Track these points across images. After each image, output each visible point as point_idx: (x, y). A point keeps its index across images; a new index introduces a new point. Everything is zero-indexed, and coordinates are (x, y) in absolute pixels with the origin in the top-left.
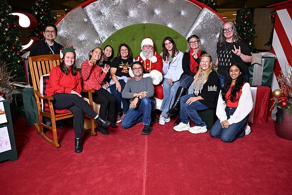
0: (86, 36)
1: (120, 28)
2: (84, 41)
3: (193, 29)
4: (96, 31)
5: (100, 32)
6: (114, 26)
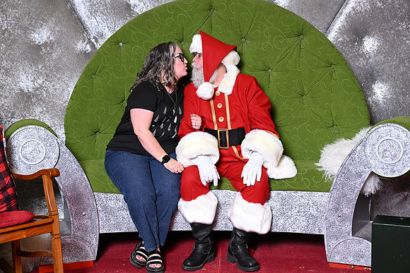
0: (52, 31)
2: (45, 44)
5: (92, 20)
6: (129, 5)
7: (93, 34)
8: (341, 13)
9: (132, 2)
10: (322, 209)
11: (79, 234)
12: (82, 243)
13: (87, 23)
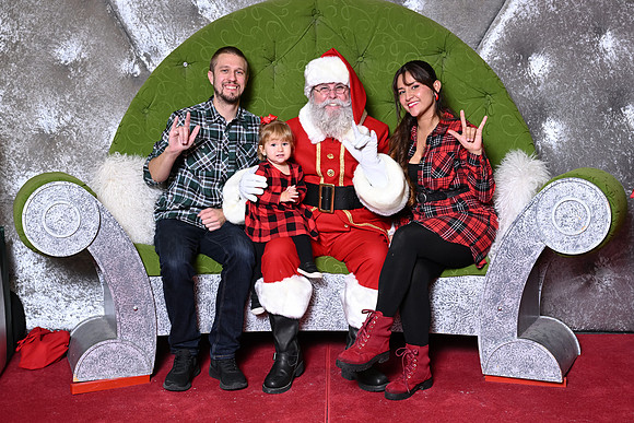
0: (85, 44)
2: (75, 64)
3: (507, 15)
4: (124, 28)
5: (142, 30)
6: (195, 9)
7: (144, 48)
8: (498, 22)
9: (199, 4)
10: (474, 299)
11: (128, 337)
12: (132, 350)
13: (136, 34)
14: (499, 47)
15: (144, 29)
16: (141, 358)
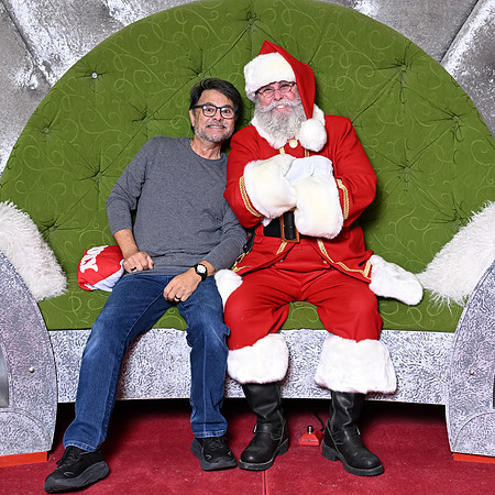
1: (134, 18)
3: (477, 22)
4: (19, 31)
5: (41, 33)
6: (105, 9)
7: (43, 56)
8: (467, 30)
9: (111, 4)
10: (441, 360)
11: (23, 405)
12: (26, 420)
13: (34, 39)
14: (467, 60)
15: (44, 33)
16: (37, 431)
